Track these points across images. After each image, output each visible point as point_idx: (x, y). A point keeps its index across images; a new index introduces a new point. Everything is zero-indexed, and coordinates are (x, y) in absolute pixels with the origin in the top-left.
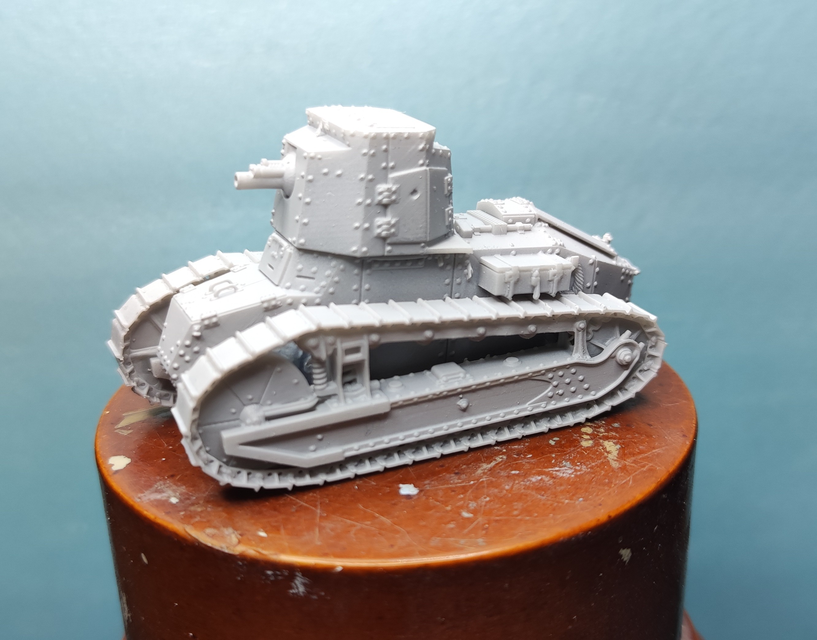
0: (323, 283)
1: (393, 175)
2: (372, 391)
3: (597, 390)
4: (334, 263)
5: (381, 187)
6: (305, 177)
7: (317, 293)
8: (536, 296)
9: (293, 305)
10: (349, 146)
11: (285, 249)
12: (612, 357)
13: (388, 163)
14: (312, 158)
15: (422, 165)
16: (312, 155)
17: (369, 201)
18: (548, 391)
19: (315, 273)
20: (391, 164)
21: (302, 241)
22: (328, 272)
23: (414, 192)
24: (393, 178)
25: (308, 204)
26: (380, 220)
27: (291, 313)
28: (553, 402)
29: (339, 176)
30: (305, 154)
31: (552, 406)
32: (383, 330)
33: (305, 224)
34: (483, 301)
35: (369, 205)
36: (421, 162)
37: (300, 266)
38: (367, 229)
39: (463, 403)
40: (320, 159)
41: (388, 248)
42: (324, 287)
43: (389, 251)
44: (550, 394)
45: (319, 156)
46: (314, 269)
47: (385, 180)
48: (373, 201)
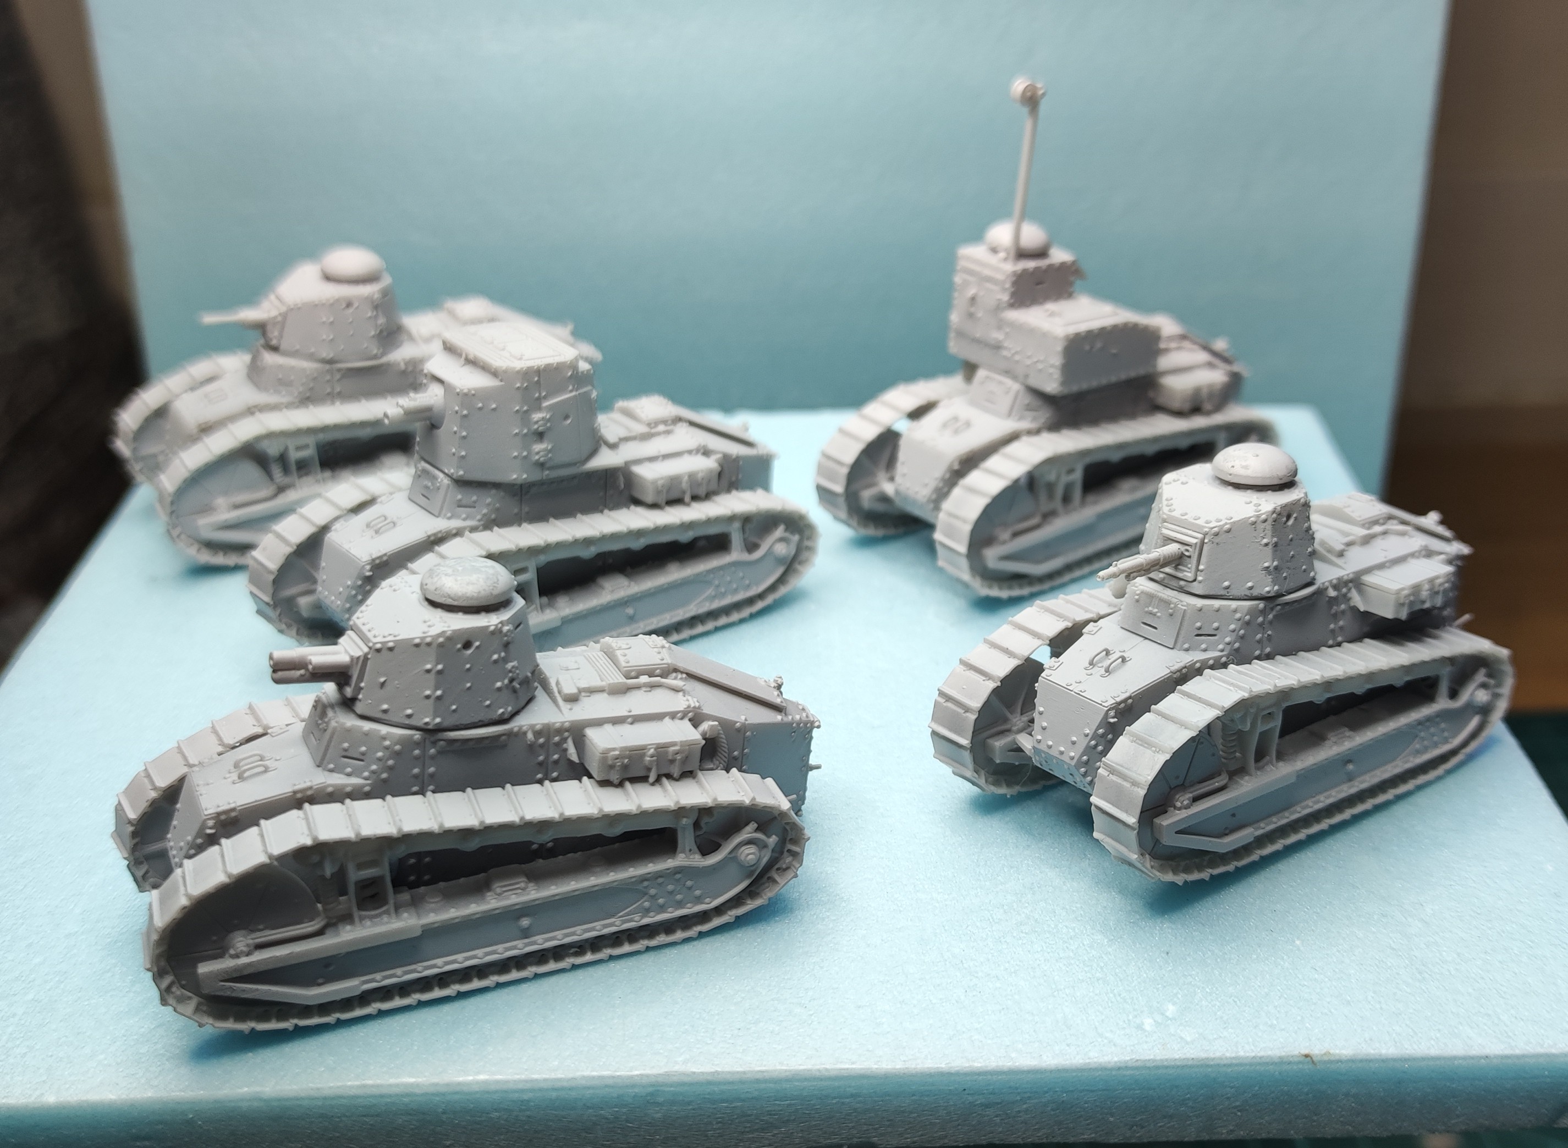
0: (485, 511)
1: (546, 404)
2: (542, 608)
3: (757, 584)
4: (493, 491)
5: (537, 416)
6: (459, 412)
7: (479, 521)
8: (687, 499)
9: (458, 533)
10: (501, 381)
11: (442, 480)
12: (769, 552)
13: (540, 394)
14: (466, 395)
15: (571, 391)
16: (466, 391)
17: (525, 431)
18: (710, 591)
19: (475, 502)
20: (544, 394)
21: (461, 473)
22: (489, 500)
23: (567, 417)
24: (547, 407)
25: (464, 437)
26: (538, 447)
27: (456, 541)
28: (717, 601)
29: (494, 410)
30: (458, 390)
31: (716, 605)
32: (547, 548)
33: (463, 457)
34: (640, 510)
35: (525, 435)
36: (571, 388)
37: (459, 497)
38: (525, 457)
39: (630, 611)
40: (474, 395)
41: (547, 472)
42: (485, 515)
43: (548, 475)
44: (713, 593)
45: (473, 392)
46: (474, 498)
47: (539, 409)
48: (529, 430)
